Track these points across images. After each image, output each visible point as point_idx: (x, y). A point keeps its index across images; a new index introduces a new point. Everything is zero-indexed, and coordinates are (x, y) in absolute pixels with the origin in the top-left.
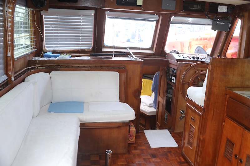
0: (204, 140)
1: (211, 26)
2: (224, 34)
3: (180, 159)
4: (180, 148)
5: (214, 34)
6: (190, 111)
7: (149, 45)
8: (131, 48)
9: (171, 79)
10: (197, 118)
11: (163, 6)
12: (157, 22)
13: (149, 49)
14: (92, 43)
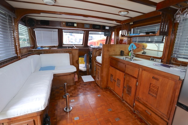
0: (103, 76)
1: (104, 35)
2: (109, 37)
3: (95, 85)
4: (95, 81)
5: (105, 37)
6: (97, 66)
7: (82, 43)
8: (74, 45)
9: (91, 56)
10: (100, 68)
11: (85, 27)
12: (84, 34)
13: (82, 45)
14: (58, 43)
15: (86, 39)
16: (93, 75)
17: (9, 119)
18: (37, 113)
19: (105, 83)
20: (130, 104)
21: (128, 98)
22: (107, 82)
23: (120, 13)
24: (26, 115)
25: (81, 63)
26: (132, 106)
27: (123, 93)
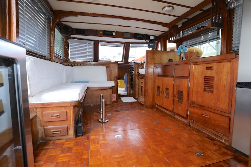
3: (138, 104)
4: (138, 101)
9: (133, 73)
11: (125, 36)
12: (124, 47)
13: (121, 61)
14: (93, 58)
15: (126, 54)
16: (135, 96)
17: (42, 104)
18: (71, 102)
19: (151, 100)
20: (183, 115)
21: (180, 108)
22: (153, 98)
23: (164, 9)
24: (59, 103)
25: (121, 87)
26: (185, 116)
27: (173, 104)
